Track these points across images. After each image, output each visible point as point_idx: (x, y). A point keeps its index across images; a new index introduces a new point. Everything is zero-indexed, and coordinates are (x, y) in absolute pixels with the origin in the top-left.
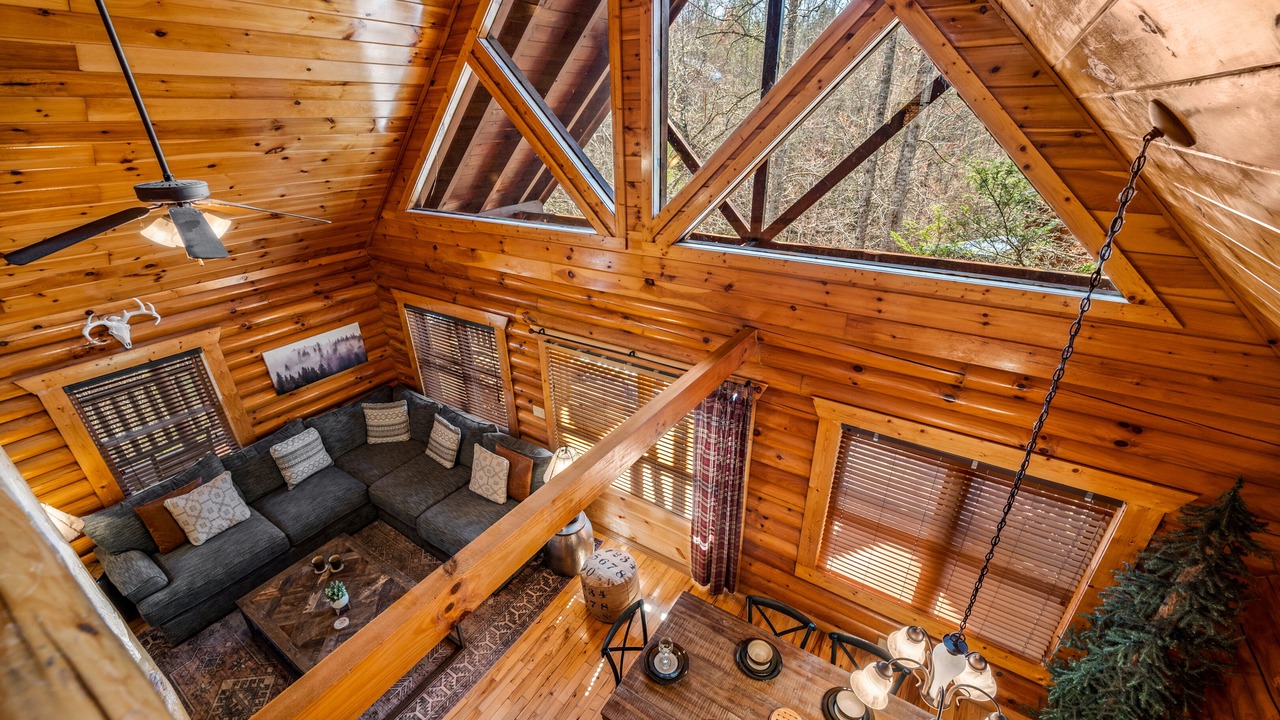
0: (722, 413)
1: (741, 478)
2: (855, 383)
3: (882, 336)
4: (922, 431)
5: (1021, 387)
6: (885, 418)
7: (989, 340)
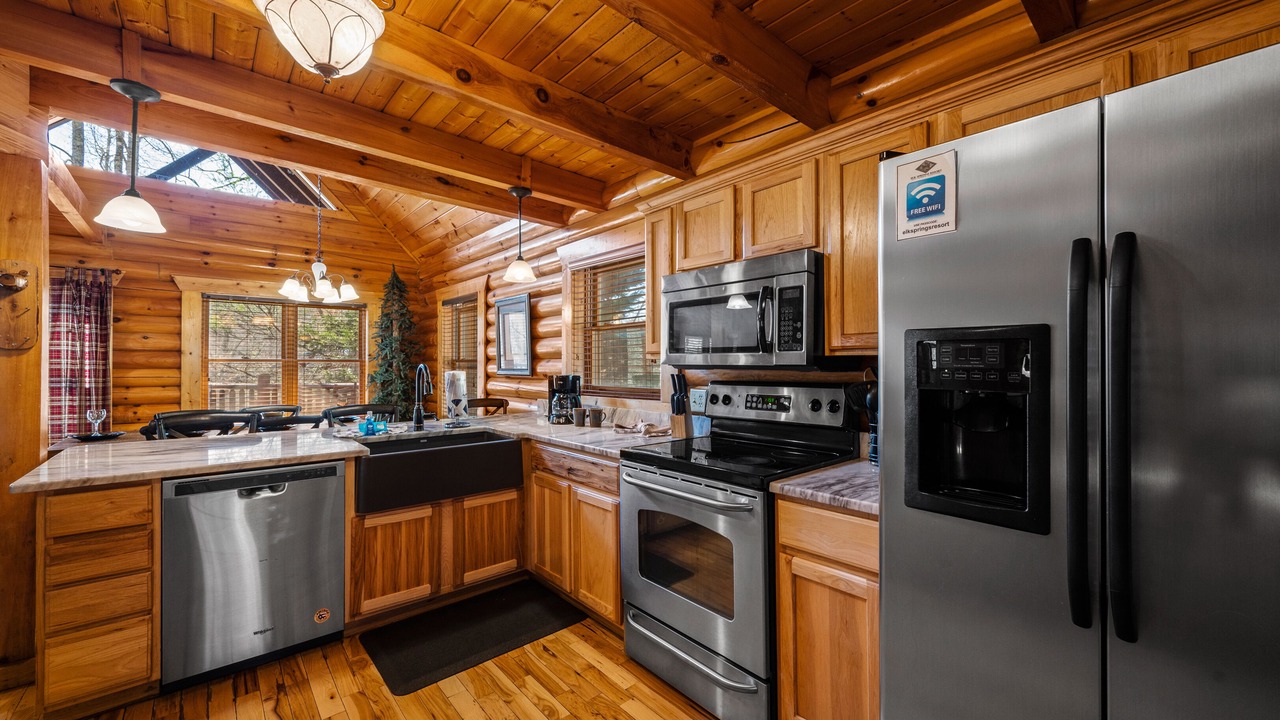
0: (75, 299)
1: (105, 365)
2: (206, 263)
3: (220, 230)
4: (261, 287)
5: (307, 253)
6: (235, 282)
7: (283, 231)
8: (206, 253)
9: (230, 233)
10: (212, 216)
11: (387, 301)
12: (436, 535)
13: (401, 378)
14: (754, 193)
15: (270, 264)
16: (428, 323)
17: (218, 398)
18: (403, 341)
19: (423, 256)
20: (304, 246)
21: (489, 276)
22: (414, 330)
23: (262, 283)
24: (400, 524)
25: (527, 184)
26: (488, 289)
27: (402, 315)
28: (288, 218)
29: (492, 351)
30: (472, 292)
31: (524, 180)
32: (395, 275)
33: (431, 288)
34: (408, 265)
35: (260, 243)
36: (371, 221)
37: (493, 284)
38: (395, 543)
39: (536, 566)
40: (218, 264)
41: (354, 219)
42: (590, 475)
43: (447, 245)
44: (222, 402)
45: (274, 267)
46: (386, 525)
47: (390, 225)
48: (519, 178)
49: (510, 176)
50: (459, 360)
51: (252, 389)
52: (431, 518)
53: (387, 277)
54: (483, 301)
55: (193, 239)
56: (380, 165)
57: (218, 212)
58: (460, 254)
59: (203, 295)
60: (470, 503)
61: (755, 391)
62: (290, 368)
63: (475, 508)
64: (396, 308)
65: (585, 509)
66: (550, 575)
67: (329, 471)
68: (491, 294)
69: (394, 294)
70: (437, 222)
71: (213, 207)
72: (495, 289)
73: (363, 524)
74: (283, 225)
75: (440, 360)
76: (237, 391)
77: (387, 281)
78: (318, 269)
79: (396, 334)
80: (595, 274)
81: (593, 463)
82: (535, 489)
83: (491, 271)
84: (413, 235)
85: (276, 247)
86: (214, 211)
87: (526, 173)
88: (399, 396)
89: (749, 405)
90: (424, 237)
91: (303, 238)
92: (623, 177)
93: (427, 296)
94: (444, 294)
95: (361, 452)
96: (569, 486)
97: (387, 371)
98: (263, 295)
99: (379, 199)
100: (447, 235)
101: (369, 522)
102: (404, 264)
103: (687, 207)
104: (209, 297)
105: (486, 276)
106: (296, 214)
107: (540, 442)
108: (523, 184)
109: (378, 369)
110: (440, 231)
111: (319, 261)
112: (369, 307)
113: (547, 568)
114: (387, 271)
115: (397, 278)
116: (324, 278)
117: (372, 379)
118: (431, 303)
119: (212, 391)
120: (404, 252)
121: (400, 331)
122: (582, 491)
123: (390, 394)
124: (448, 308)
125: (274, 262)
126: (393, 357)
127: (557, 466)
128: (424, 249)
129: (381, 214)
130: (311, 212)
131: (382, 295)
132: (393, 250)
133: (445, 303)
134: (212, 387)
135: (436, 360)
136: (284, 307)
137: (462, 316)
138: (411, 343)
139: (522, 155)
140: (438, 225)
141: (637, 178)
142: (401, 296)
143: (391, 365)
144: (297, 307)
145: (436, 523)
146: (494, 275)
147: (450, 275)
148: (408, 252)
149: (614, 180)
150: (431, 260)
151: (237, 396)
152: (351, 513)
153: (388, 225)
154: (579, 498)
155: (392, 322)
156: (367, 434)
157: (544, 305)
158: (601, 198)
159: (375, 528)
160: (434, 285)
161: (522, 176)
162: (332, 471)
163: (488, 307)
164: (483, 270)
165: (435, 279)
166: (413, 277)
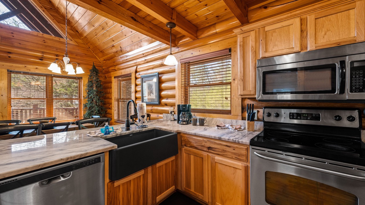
2: (9, 57)
3: (16, 43)
4: (37, 68)
5: (57, 56)
6: (24, 66)
7: (46, 46)
8: (10, 53)
9: (21, 45)
10: (12, 37)
11: (91, 76)
12: (146, 183)
13: (97, 105)
14: (316, 19)
15: (40, 59)
16: (107, 85)
17: (15, 114)
18: (97, 92)
19: (104, 60)
20: (56, 53)
21: (137, 67)
22: (102, 87)
23: (37, 67)
24: (130, 181)
25: (175, 22)
26: (136, 72)
27: (97, 82)
28: (48, 41)
29: (139, 95)
30: (129, 73)
31: (174, 20)
32: (94, 67)
33: (108, 72)
34: (99, 63)
35: (35, 50)
36: (83, 46)
37: (138, 70)
38: (128, 191)
39: (185, 189)
40: (15, 57)
41: (77, 44)
42: (225, 151)
43: (116, 56)
44: (17, 116)
45: (42, 60)
46: (124, 183)
47: (91, 47)
48: (172, 18)
49: (169, 17)
50: (120, 99)
51: (30, 110)
52: (144, 175)
53: (91, 67)
54: (134, 76)
55: (4, 46)
56: (107, 6)
57: (15, 36)
58: (123, 59)
59: (8, 70)
60: (158, 165)
61: (294, 111)
62: (50, 101)
63: (160, 166)
64: (95, 78)
65: (219, 166)
66: (194, 193)
67: (96, 160)
68: (137, 74)
69: (94, 73)
70: (113, 46)
71: (12, 33)
72: (139, 72)
73: (114, 185)
74: (46, 44)
75: (113, 98)
76: (24, 111)
77: (91, 68)
78: (66, 59)
79: (94, 89)
80: (189, 65)
81: (227, 146)
82: (184, 155)
83: (137, 65)
84: (101, 52)
85: (43, 53)
86: (13, 35)
87: (174, 17)
88: (96, 112)
89: (291, 117)
90: (106, 52)
91: (55, 50)
92: (207, 25)
93: (106, 75)
94: (113, 74)
95: (113, 147)
96: (208, 155)
97: (91, 103)
98: (37, 71)
99: (88, 37)
100: (117, 52)
101: (117, 184)
102: (97, 63)
103: (267, 29)
104: (11, 71)
105: (136, 67)
106: (52, 40)
107: (186, 134)
108: (173, 21)
109: (87, 102)
110: (114, 50)
111: (66, 56)
112: (83, 78)
113: (192, 190)
114: (91, 65)
115: (95, 68)
116: (69, 63)
117: (85, 106)
118: (108, 78)
119: (13, 112)
120: (97, 58)
121: (96, 88)
122: (217, 158)
123: (92, 112)
124: (116, 79)
125: (43, 59)
126: (94, 98)
127: (200, 145)
128: (105, 58)
129: (88, 43)
130: (59, 40)
131: (89, 74)
132: (92, 57)
133: (115, 77)
134: (13, 110)
135: (111, 99)
136: (46, 77)
137: (121, 82)
138: (100, 92)
139: (173, 9)
140: (114, 47)
141: (216, 25)
142: (96, 74)
143: (93, 101)
144: (52, 77)
145: (145, 176)
146: (139, 67)
147: (117, 67)
148: (98, 59)
149: (202, 26)
150: (108, 61)
151: (24, 114)
152: (107, 180)
153: (90, 47)
154: (215, 161)
155: (93, 84)
156: (106, 134)
157: (164, 77)
158: (196, 34)
159: (119, 186)
160: (110, 71)
161: (173, 18)
162: (98, 160)
163: (136, 78)
164: (134, 65)
165: (111, 69)
166: (100, 68)
